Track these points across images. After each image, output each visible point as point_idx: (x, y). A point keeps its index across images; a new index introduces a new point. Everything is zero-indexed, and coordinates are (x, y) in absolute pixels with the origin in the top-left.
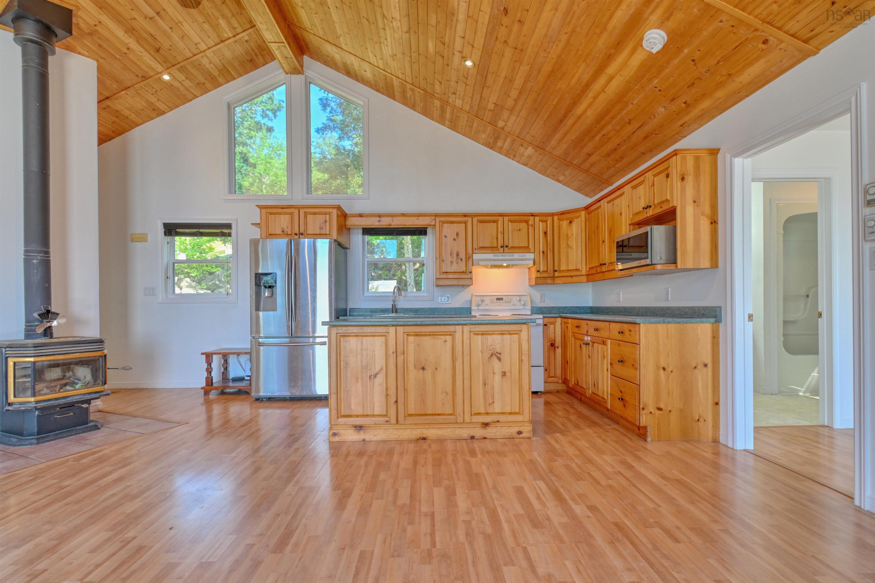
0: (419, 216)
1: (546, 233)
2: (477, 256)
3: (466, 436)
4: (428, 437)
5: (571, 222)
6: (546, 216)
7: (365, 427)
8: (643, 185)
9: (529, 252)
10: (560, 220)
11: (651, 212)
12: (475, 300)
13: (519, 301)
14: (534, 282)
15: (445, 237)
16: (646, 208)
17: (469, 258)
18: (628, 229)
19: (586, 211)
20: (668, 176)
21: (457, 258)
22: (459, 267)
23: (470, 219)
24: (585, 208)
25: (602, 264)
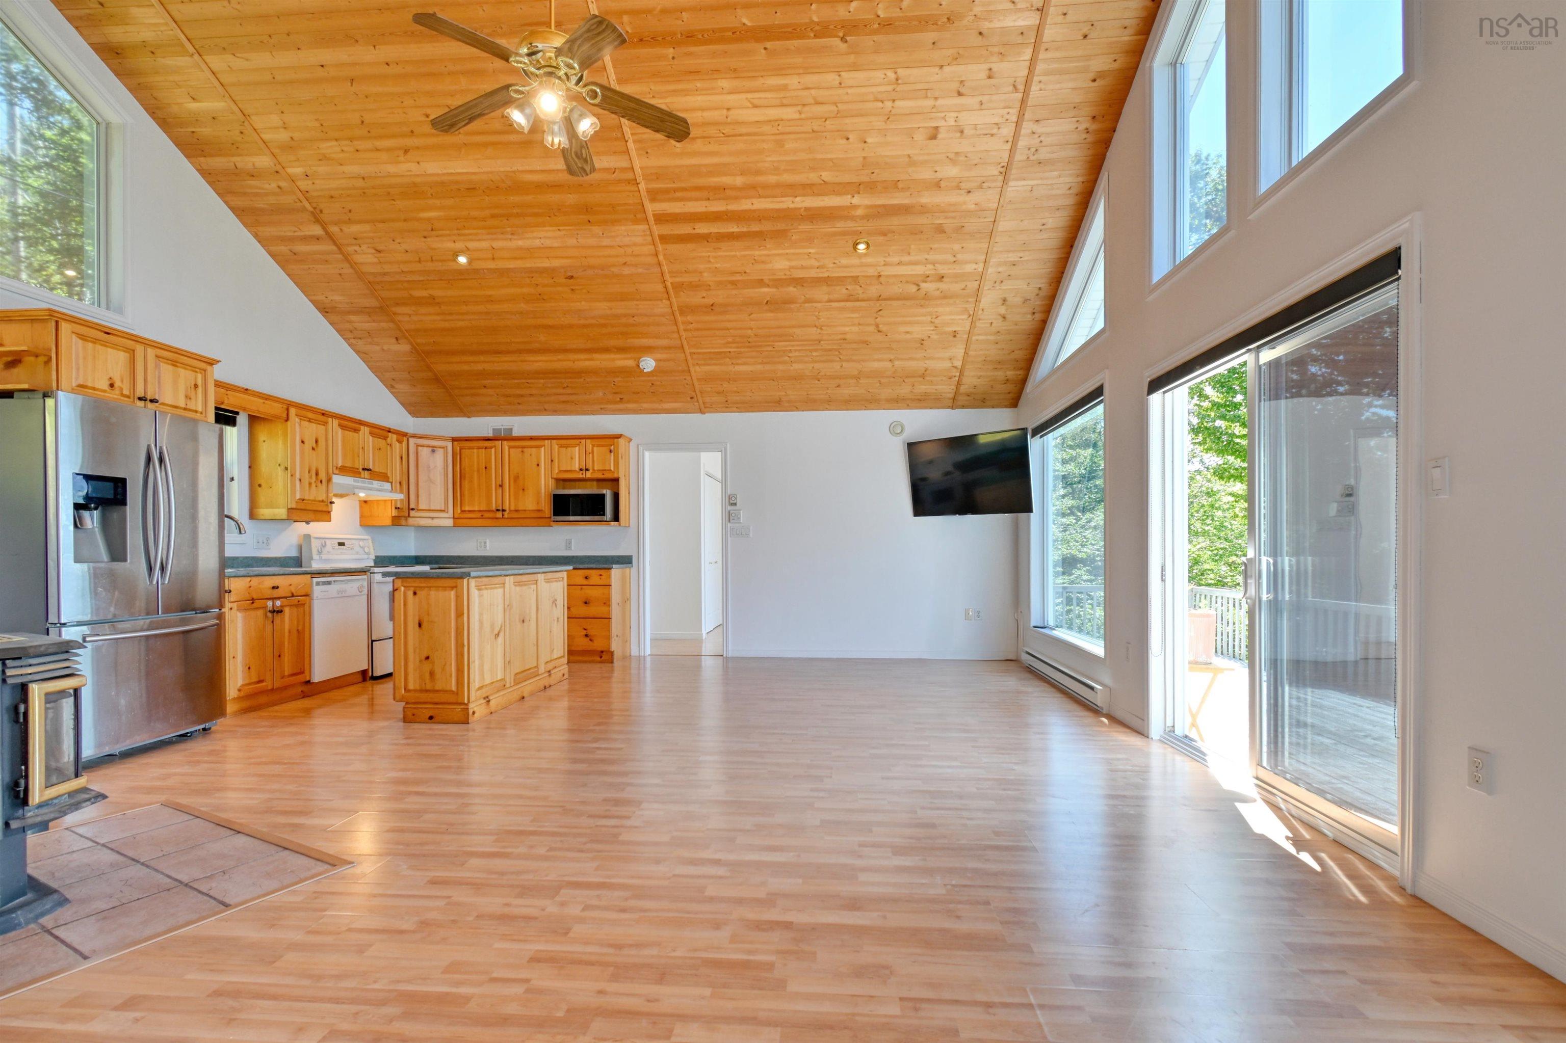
0: (266, 399)
1: (401, 458)
2: (337, 479)
3: (542, 687)
4: (525, 695)
5: (433, 451)
6: (402, 436)
7: (491, 698)
8: (577, 448)
9: (388, 482)
10: (418, 446)
11: (589, 475)
12: (315, 545)
13: (363, 548)
14: (389, 522)
15: (303, 442)
16: (581, 470)
17: (329, 480)
18: (551, 483)
19: (456, 443)
20: (611, 451)
21: (317, 479)
22: (318, 493)
23: (330, 420)
24: (454, 440)
25: (498, 510)
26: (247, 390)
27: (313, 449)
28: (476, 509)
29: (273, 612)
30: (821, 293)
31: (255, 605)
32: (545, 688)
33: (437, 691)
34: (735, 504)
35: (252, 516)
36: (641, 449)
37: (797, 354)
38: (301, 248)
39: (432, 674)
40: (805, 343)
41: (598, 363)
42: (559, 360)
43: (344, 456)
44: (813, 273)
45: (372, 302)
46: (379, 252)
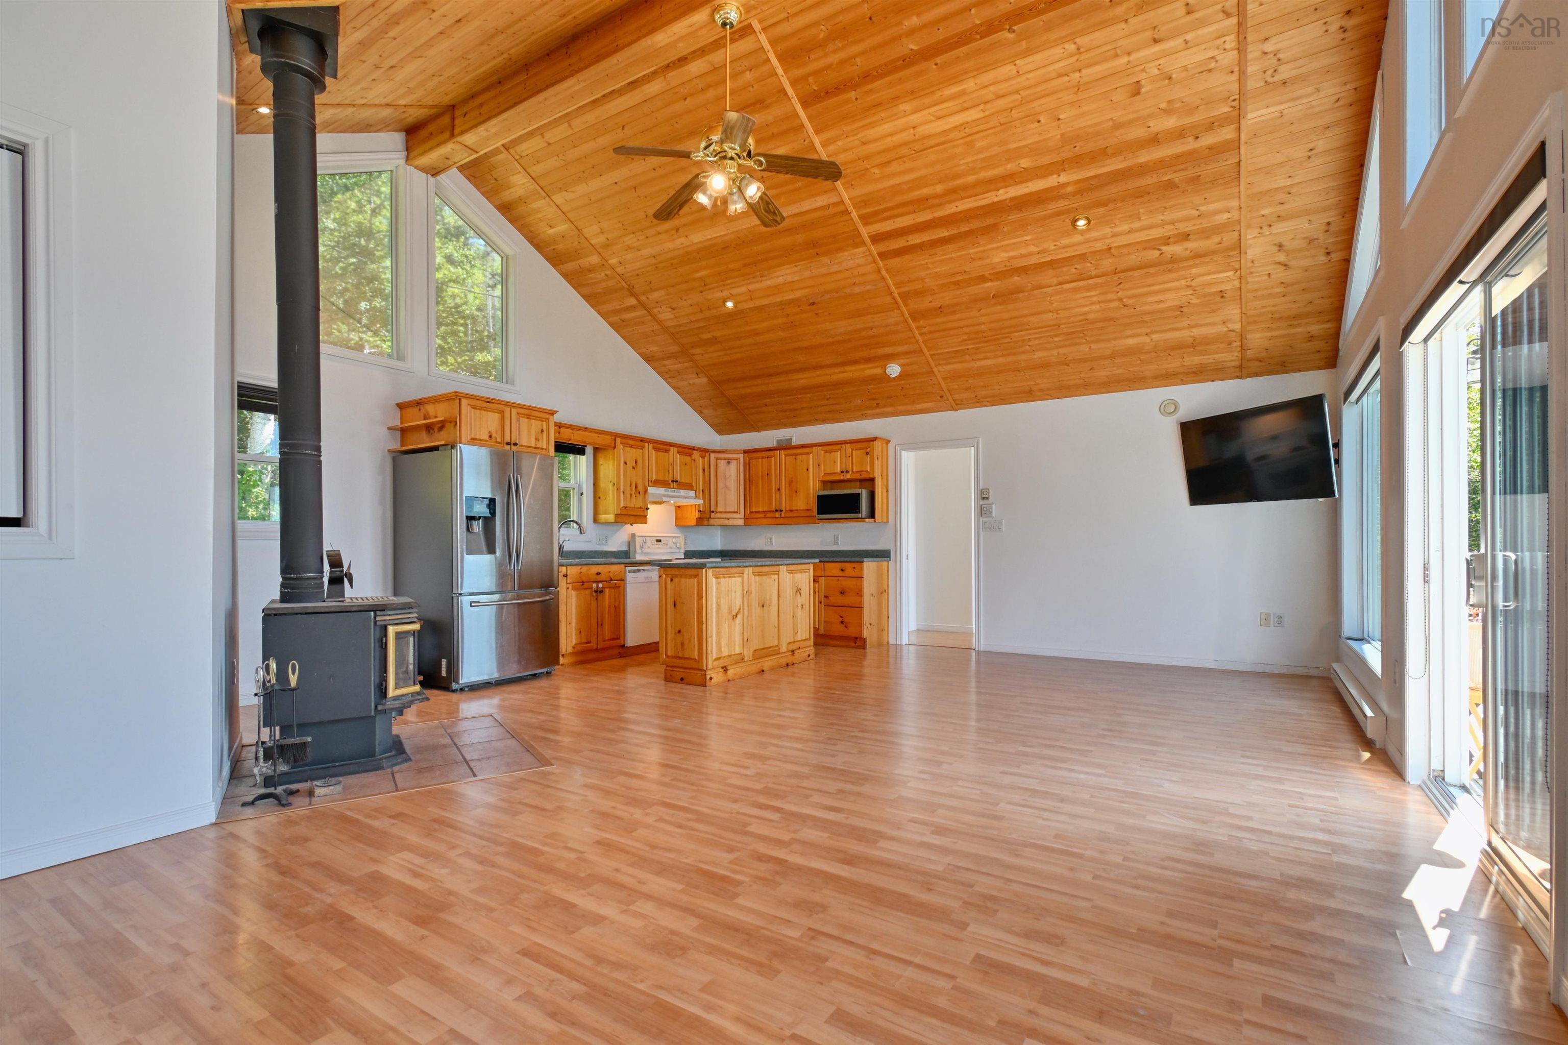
0: (600, 433)
1: (704, 470)
2: (652, 490)
3: (784, 664)
4: (765, 669)
5: (729, 463)
6: (704, 452)
7: (728, 668)
8: (839, 453)
9: (692, 490)
10: (717, 459)
11: (849, 476)
12: (639, 541)
13: (675, 543)
14: (693, 523)
15: (626, 463)
16: (842, 472)
17: (646, 491)
18: (818, 484)
19: (746, 455)
20: (867, 454)
21: (636, 490)
22: (637, 502)
23: (646, 444)
24: (745, 452)
25: (777, 511)
26: (586, 428)
27: (633, 468)
28: (761, 510)
29: (596, 591)
30: (1048, 277)
31: (584, 587)
32: (787, 665)
33: (685, 658)
34: (987, 498)
35: (596, 521)
36: (898, 449)
37: (1037, 342)
38: (627, 316)
39: (682, 644)
40: (1044, 329)
41: (850, 374)
42: (818, 376)
43: (657, 472)
44: (1034, 260)
45: (675, 348)
46: (673, 309)
